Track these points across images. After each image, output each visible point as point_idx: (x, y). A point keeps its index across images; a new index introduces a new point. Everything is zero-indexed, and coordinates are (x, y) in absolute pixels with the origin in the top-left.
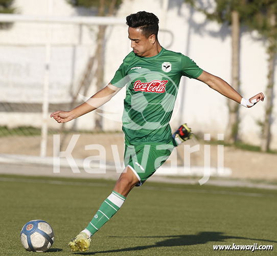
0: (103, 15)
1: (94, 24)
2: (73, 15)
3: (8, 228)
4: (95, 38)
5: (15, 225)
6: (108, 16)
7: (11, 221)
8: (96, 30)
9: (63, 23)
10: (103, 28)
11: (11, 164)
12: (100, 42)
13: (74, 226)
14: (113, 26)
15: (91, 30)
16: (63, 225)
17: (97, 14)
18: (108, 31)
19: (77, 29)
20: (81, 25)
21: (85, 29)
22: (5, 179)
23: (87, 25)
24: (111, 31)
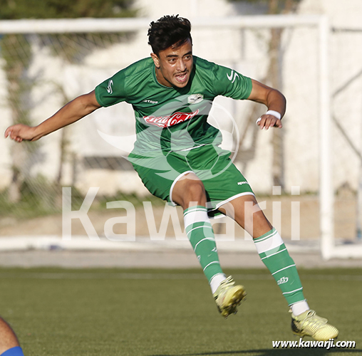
0: (277, 12)
1: (262, 28)
2: (229, 15)
3: (144, 352)
4: (265, 48)
5: (155, 346)
6: (284, 13)
7: (148, 341)
8: (267, 35)
9: (214, 27)
10: (277, 32)
11: (145, 252)
12: (274, 54)
13: (248, 342)
14: (292, 28)
15: (259, 36)
16: (229, 343)
17: (266, 10)
18: (285, 36)
19: (237, 35)
20: (242, 30)
21: (250, 36)
22: (136, 276)
23: (253, 29)
24: (290, 37)
